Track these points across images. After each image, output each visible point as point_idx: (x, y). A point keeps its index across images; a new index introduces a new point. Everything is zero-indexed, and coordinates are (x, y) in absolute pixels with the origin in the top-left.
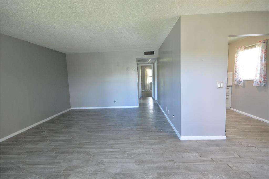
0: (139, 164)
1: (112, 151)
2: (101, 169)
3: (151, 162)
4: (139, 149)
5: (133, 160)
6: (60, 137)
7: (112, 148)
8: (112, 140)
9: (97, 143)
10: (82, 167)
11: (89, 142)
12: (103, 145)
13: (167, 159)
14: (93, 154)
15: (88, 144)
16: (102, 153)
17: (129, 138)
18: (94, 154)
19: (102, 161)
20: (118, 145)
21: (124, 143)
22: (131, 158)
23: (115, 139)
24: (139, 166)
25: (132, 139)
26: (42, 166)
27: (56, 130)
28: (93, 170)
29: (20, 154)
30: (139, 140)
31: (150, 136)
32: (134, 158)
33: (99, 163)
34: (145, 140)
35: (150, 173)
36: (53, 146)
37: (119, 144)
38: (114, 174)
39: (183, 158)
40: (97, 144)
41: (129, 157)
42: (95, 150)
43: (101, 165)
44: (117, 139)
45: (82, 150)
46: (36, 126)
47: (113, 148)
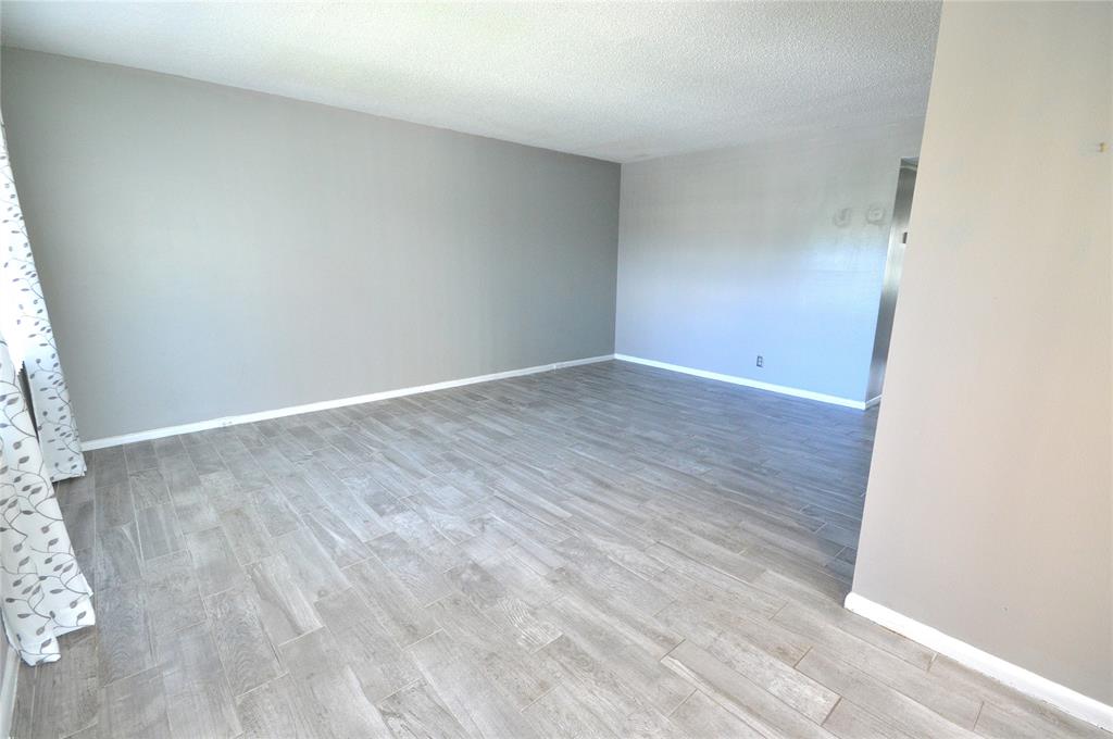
0: (554, 582)
1: (546, 507)
2: (463, 536)
3: (596, 599)
4: (623, 544)
5: (557, 562)
6: (495, 421)
7: (558, 501)
8: (590, 483)
9: (544, 472)
10: (444, 508)
11: (530, 461)
12: (549, 484)
13: (661, 628)
14: (496, 493)
15: (523, 466)
16: (519, 502)
17: (644, 500)
18: (500, 495)
19: (491, 519)
20: (583, 503)
21: (607, 506)
22: (562, 554)
23: (600, 483)
24: (549, 586)
25: (653, 507)
26: (395, 468)
27: (510, 403)
28: (450, 526)
29: (399, 429)
30: (670, 520)
31: (725, 528)
32: (568, 557)
33: (481, 520)
34: (690, 529)
35: (545, 623)
36: (458, 439)
37: (592, 501)
38: (470, 562)
39: (729, 663)
40: (542, 475)
41: (561, 549)
42: (513, 487)
43: (477, 527)
44: (608, 487)
45: (493, 472)
46: (489, 382)
47: (559, 505)
